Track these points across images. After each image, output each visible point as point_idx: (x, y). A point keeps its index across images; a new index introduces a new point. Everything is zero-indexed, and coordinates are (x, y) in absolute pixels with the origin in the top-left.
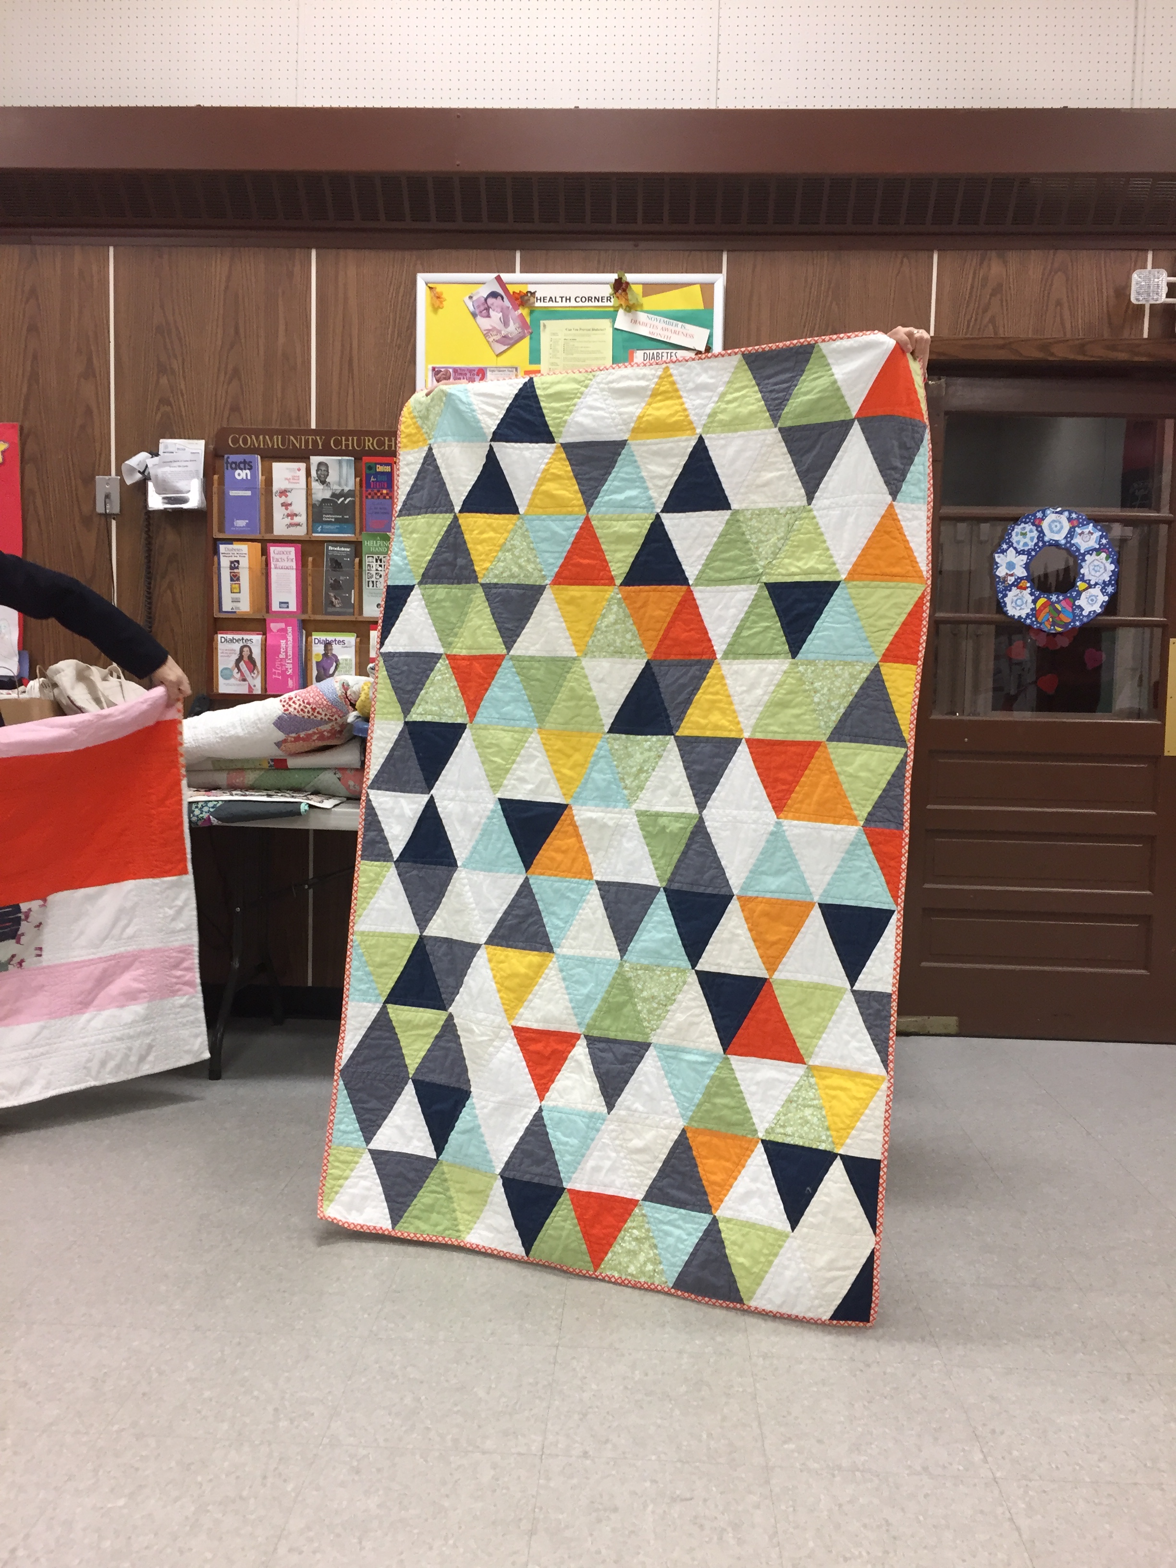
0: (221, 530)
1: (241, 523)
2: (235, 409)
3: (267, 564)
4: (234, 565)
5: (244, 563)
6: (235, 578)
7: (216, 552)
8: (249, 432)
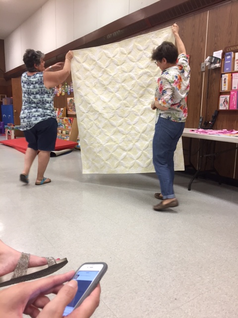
0: (223, 71)
1: (227, 69)
2: (229, 42)
3: (232, 78)
4: (225, 79)
5: (227, 79)
6: (225, 82)
7: (221, 77)
8: (231, 47)
